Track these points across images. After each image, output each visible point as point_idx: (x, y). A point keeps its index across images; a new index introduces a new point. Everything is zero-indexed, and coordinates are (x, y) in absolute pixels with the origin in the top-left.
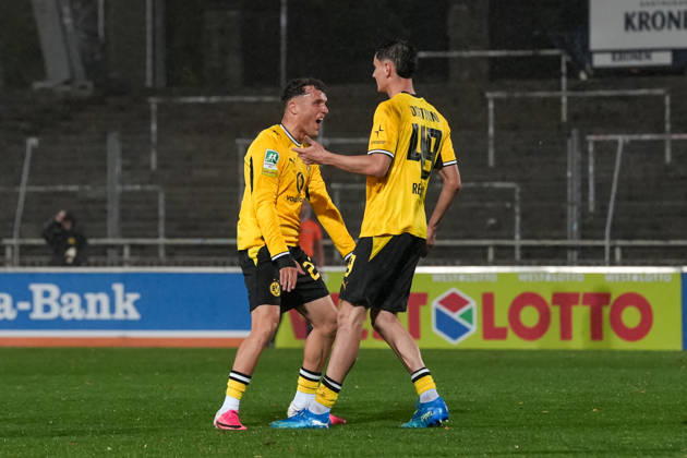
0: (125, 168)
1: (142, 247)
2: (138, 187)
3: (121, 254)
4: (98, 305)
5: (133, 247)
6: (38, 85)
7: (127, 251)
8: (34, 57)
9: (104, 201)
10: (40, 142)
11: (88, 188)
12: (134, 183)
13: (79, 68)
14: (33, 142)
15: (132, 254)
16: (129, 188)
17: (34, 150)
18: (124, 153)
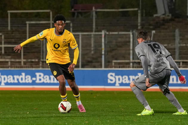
0: (181, 39)
1: (186, 62)
2: (184, 45)
3: (180, 64)
4: (173, 79)
5: (183, 62)
6: (155, 15)
7: (181, 63)
8: (154, 7)
9: (175, 49)
10: (156, 32)
11: (170, 45)
12: (183, 44)
13: (167, 10)
14: (154, 32)
15: (182, 65)
16: (182, 45)
17: (154, 34)
18: (180, 35)
